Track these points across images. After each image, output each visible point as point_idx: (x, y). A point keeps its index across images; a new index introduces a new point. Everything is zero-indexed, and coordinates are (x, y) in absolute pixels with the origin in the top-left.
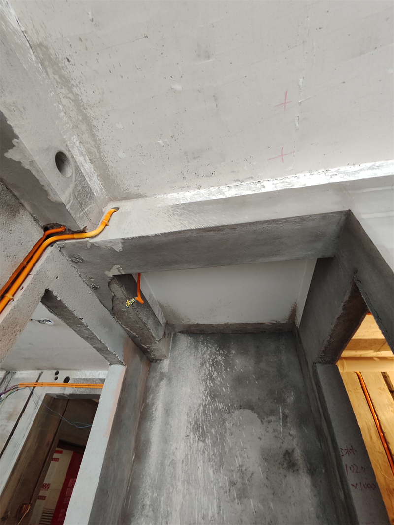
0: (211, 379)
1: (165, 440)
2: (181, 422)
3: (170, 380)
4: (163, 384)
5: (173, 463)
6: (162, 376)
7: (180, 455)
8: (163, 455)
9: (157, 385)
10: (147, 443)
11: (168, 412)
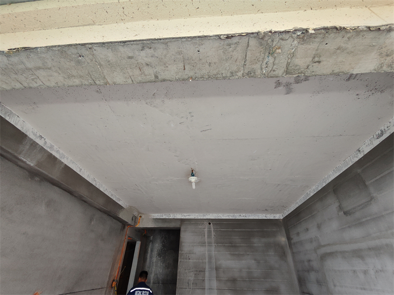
0: (164, 242)
1: (151, 257)
2: (155, 253)
3: (153, 243)
4: (151, 243)
5: (153, 263)
6: (151, 241)
7: (154, 261)
8: (150, 261)
9: (149, 244)
10: (147, 258)
11: (152, 251)
